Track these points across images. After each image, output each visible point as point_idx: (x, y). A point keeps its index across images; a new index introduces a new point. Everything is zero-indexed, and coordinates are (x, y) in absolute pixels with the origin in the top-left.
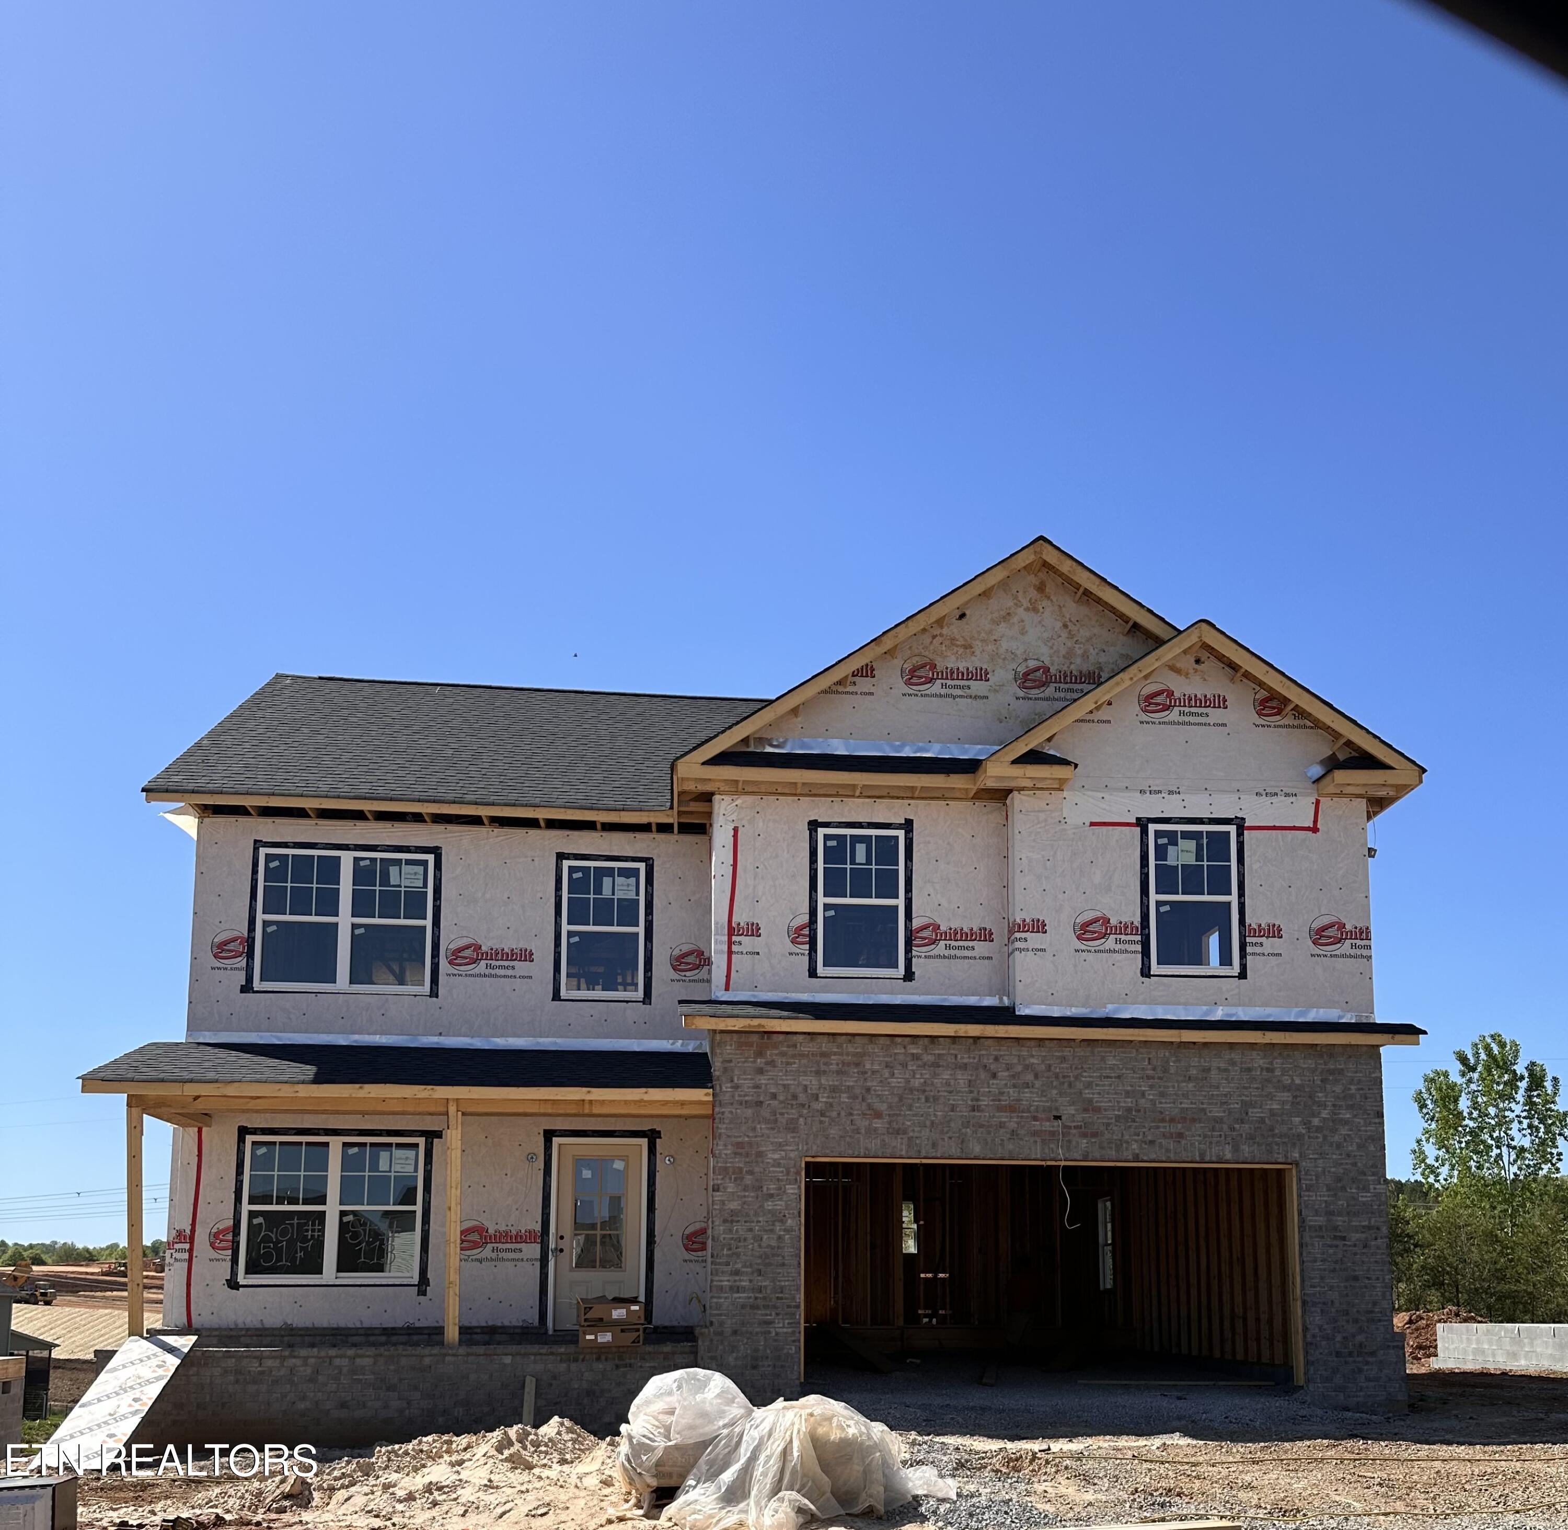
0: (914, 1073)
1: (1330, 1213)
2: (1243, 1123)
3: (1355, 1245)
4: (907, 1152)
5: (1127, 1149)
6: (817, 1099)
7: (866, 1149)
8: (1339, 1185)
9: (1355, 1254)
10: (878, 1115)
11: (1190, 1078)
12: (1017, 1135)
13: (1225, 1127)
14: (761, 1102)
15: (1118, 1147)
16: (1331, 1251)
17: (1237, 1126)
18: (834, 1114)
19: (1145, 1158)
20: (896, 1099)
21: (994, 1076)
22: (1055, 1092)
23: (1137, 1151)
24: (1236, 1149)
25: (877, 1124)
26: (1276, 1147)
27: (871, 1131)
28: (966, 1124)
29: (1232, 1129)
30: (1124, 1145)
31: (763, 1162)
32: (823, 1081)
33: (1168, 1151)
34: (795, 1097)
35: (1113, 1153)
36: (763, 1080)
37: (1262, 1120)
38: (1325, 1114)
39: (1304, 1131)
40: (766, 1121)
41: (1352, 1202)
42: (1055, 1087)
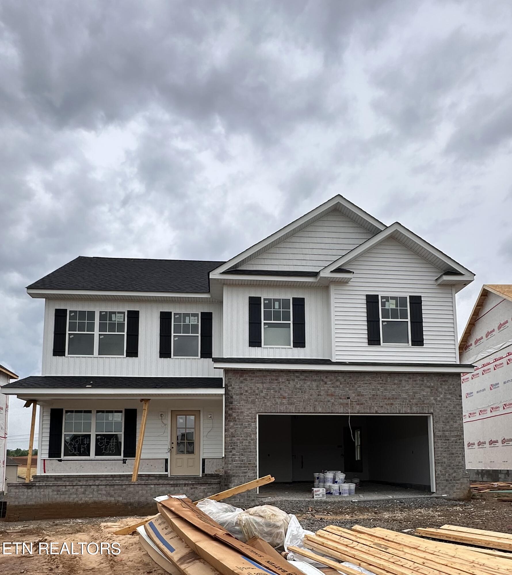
0: (297, 383)
1: (444, 431)
2: (413, 399)
3: (452, 442)
4: (295, 410)
5: (373, 409)
6: (262, 392)
7: (280, 409)
8: (447, 421)
9: (453, 445)
10: (284, 398)
11: (395, 383)
12: (334, 404)
13: (407, 401)
14: (242, 394)
15: (370, 408)
16: (444, 444)
17: (411, 400)
18: (268, 397)
19: (380, 412)
20: (291, 392)
21: (326, 383)
22: (347, 389)
23: (377, 410)
24: (411, 409)
25: (285, 401)
26: (425, 408)
27: (282, 404)
28: (316, 401)
29: (410, 401)
30: (372, 408)
31: (243, 415)
32: (264, 386)
33: (387, 409)
34: (254, 392)
35: (368, 411)
36: (242, 385)
37: (420, 399)
38: (442, 396)
39: (434, 402)
40: (244, 400)
41: (451, 427)
42: (348, 387)
